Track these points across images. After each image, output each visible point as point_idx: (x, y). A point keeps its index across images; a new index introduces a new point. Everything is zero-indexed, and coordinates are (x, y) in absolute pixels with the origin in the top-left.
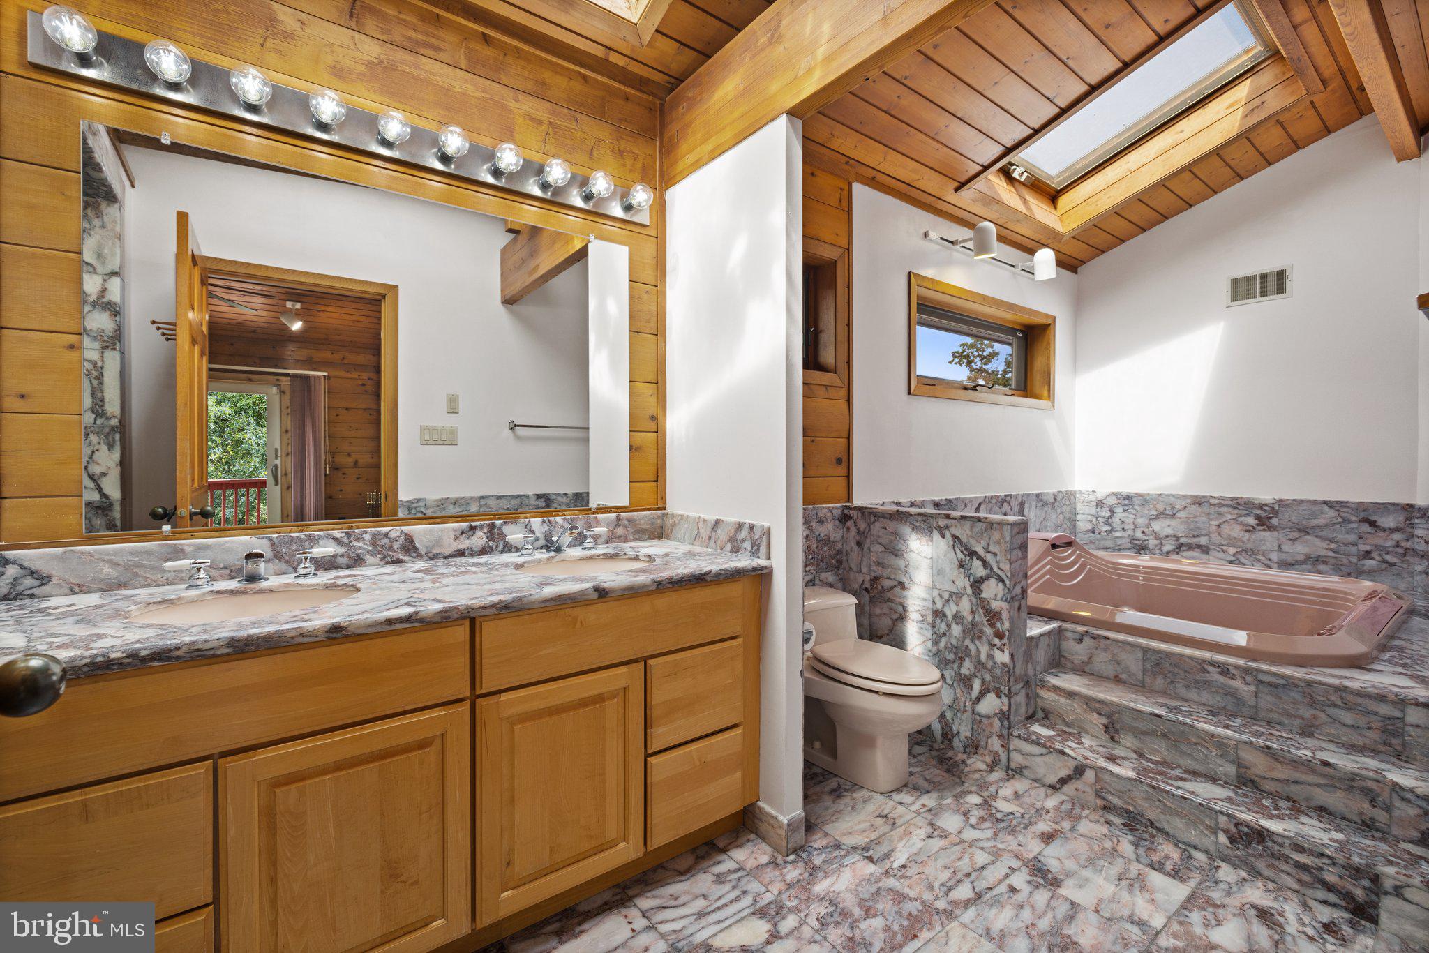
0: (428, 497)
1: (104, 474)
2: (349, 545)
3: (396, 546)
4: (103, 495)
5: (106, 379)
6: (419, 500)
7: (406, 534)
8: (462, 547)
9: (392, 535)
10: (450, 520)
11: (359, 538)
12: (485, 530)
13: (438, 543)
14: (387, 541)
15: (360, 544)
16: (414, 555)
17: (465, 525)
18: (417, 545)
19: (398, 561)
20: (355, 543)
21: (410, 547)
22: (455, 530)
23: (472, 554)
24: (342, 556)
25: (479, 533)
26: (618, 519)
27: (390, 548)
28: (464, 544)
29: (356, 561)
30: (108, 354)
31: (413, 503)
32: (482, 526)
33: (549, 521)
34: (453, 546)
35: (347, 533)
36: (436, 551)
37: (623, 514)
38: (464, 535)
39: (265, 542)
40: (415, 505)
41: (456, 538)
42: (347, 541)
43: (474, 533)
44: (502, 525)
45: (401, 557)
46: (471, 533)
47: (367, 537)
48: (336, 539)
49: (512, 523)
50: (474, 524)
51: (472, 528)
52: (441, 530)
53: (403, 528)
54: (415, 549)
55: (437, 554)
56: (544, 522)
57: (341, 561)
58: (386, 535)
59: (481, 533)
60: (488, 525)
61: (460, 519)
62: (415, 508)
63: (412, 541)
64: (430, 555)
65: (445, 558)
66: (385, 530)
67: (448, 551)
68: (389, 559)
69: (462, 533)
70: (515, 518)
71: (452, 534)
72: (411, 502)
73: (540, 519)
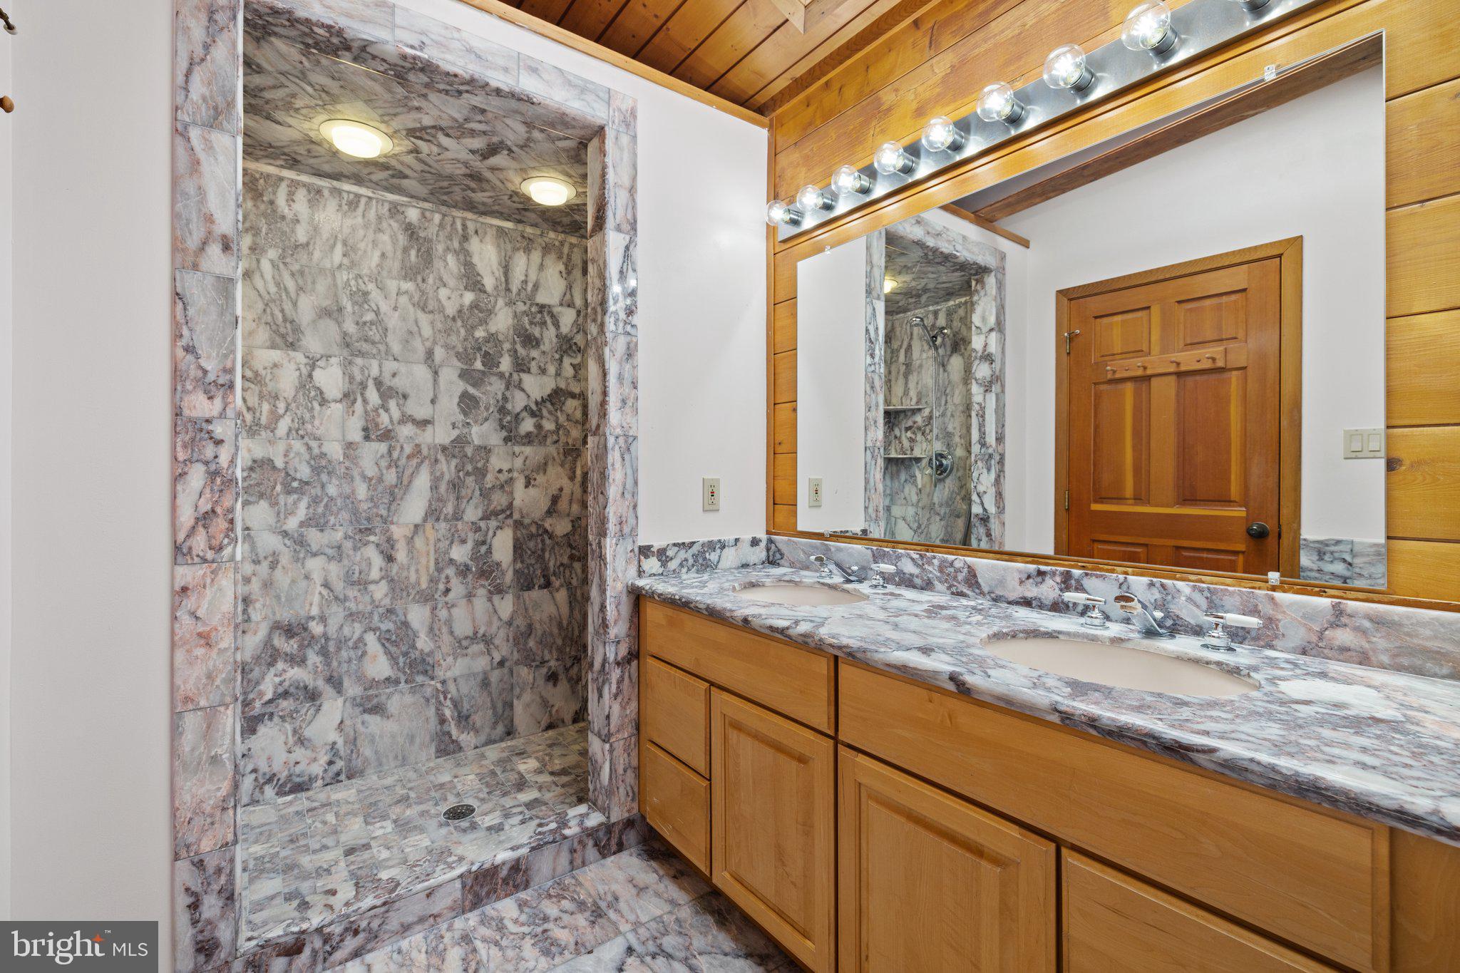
0: (1356, 539)
1: (985, 492)
2: (921, 567)
3: (960, 577)
4: (985, 510)
5: (987, 416)
6: (1338, 542)
7: (969, 567)
8: (1029, 595)
9: (958, 564)
10: (1019, 558)
11: (930, 563)
12: (1058, 579)
13: (1002, 582)
14: (952, 570)
15: (930, 568)
16: (977, 591)
17: (1032, 568)
18: (980, 580)
19: (962, 594)
20: (926, 566)
21: (972, 579)
22: (1020, 572)
23: (1041, 606)
24: (917, 577)
25: (1049, 582)
26: (1338, 612)
27: (955, 578)
28: (1031, 591)
29: (927, 584)
30: (988, 395)
31: (1327, 545)
32: (1054, 574)
33: (1163, 585)
34: (1016, 592)
35: (921, 555)
36: (999, 592)
37: (1352, 605)
38: (1031, 580)
39: (869, 552)
40: (1332, 548)
41: (1021, 582)
42: (920, 563)
43: (1043, 580)
44: (1082, 577)
45: (965, 591)
46: (1039, 579)
47: (936, 562)
48: (913, 559)
49: (1097, 576)
50: (1043, 568)
51: (1041, 574)
52: (1005, 569)
53: (967, 559)
54: (979, 586)
55: (1001, 596)
56: (1152, 584)
57: (918, 581)
58: (952, 564)
59: (1051, 582)
60: (1062, 574)
61: (1030, 559)
62: (1332, 553)
63: (975, 576)
64: (993, 595)
65: (1009, 603)
66: (951, 558)
67: (1013, 596)
68: (954, 589)
69: (1029, 577)
70: (1108, 571)
71: (1017, 576)
72: (1325, 543)
73: (1145, 580)
